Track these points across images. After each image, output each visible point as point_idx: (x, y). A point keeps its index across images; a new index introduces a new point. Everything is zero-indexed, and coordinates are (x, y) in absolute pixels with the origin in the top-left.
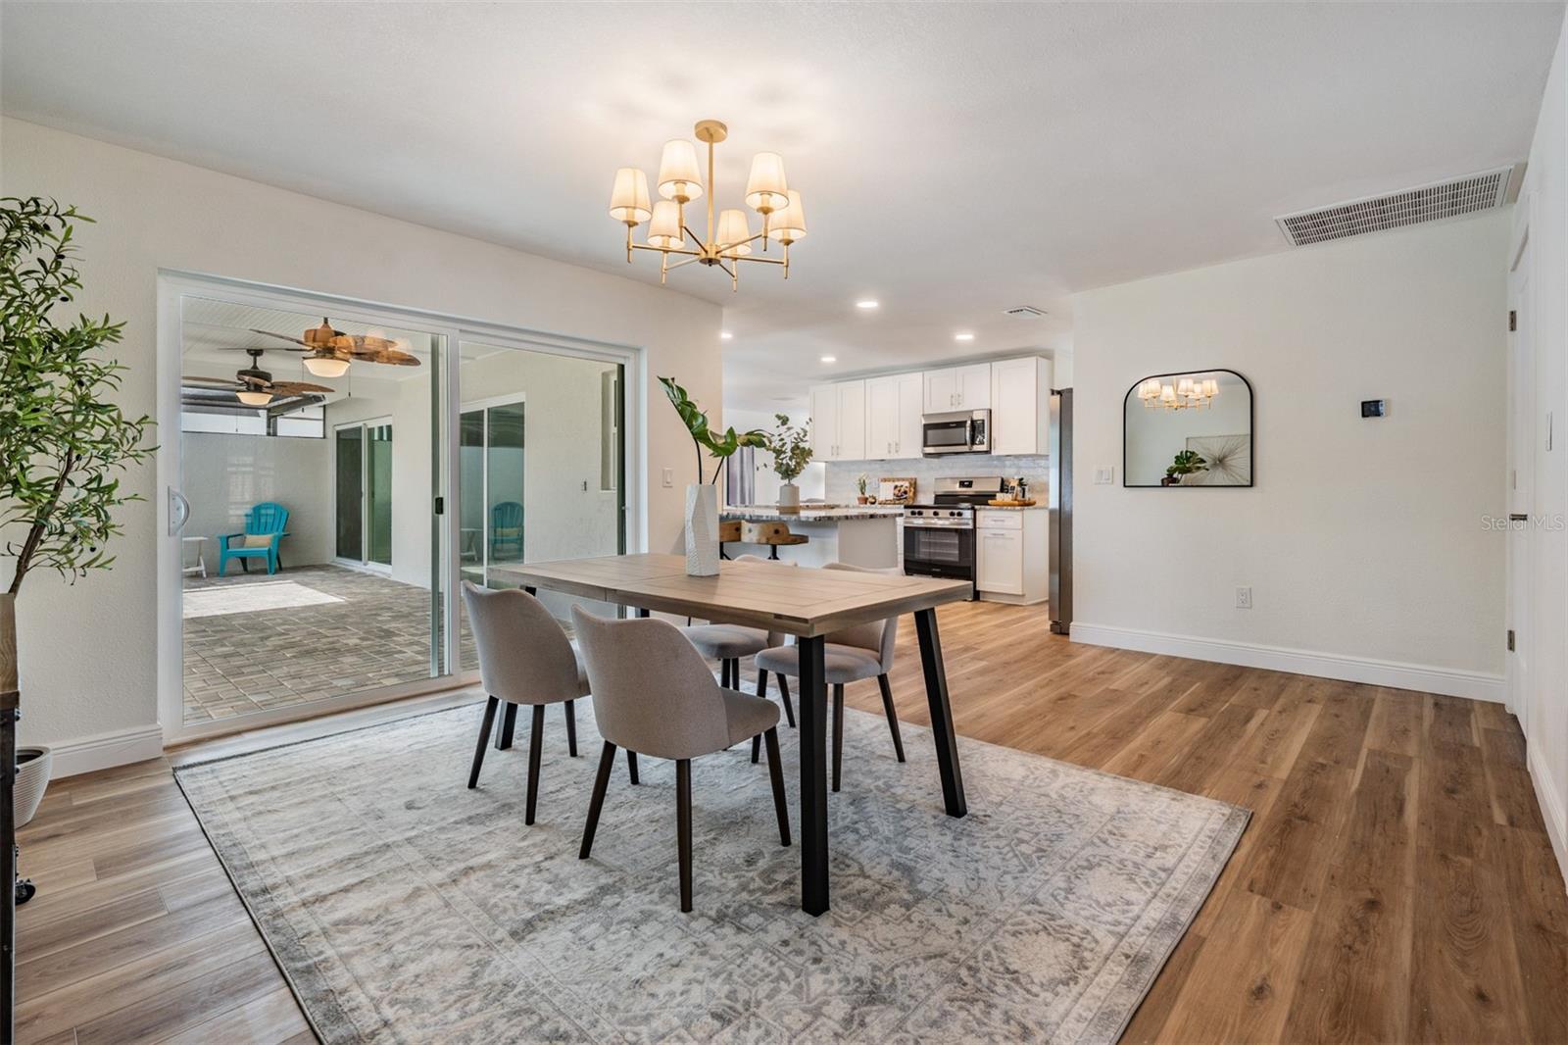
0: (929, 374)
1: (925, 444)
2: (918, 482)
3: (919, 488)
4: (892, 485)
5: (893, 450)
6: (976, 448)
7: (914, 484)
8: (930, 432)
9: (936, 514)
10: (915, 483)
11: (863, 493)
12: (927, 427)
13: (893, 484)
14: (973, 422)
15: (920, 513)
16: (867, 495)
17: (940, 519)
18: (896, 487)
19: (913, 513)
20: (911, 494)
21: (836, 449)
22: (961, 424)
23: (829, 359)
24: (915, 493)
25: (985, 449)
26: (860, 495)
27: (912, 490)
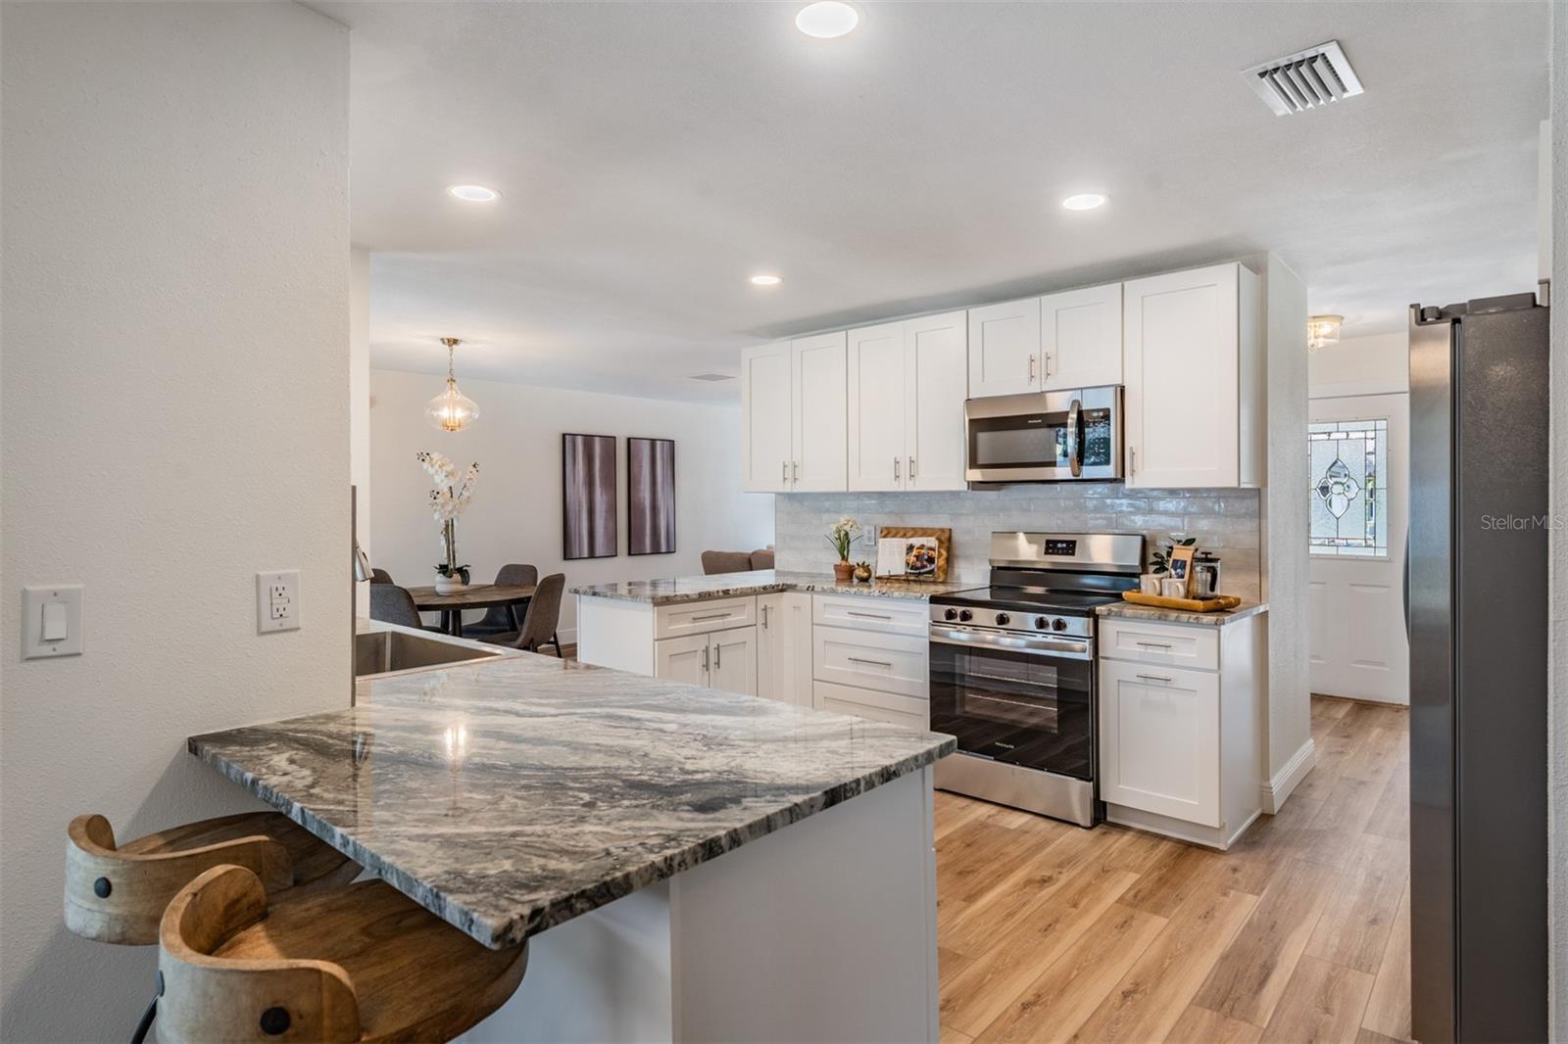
0: (979, 313)
1: (973, 463)
2: (956, 537)
3: (957, 551)
4: (901, 543)
5: (904, 470)
6: (1087, 472)
7: (947, 541)
8: (983, 437)
9: (1002, 620)
10: (950, 539)
11: (844, 558)
12: (977, 426)
13: (905, 542)
14: (1080, 413)
15: (966, 617)
16: (853, 560)
17: (1013, 632)
18: (911, 548)
19: (950, 615)
20: (941, 562)
21: (792, 470)
22: (1056, 421)
23: (765, 280)
24: (949, 560)
25: (1112, 475)
26: (838, 560)
27: (944, 553)
